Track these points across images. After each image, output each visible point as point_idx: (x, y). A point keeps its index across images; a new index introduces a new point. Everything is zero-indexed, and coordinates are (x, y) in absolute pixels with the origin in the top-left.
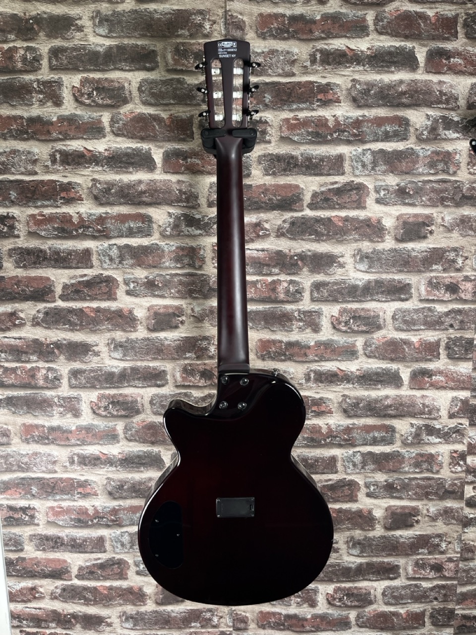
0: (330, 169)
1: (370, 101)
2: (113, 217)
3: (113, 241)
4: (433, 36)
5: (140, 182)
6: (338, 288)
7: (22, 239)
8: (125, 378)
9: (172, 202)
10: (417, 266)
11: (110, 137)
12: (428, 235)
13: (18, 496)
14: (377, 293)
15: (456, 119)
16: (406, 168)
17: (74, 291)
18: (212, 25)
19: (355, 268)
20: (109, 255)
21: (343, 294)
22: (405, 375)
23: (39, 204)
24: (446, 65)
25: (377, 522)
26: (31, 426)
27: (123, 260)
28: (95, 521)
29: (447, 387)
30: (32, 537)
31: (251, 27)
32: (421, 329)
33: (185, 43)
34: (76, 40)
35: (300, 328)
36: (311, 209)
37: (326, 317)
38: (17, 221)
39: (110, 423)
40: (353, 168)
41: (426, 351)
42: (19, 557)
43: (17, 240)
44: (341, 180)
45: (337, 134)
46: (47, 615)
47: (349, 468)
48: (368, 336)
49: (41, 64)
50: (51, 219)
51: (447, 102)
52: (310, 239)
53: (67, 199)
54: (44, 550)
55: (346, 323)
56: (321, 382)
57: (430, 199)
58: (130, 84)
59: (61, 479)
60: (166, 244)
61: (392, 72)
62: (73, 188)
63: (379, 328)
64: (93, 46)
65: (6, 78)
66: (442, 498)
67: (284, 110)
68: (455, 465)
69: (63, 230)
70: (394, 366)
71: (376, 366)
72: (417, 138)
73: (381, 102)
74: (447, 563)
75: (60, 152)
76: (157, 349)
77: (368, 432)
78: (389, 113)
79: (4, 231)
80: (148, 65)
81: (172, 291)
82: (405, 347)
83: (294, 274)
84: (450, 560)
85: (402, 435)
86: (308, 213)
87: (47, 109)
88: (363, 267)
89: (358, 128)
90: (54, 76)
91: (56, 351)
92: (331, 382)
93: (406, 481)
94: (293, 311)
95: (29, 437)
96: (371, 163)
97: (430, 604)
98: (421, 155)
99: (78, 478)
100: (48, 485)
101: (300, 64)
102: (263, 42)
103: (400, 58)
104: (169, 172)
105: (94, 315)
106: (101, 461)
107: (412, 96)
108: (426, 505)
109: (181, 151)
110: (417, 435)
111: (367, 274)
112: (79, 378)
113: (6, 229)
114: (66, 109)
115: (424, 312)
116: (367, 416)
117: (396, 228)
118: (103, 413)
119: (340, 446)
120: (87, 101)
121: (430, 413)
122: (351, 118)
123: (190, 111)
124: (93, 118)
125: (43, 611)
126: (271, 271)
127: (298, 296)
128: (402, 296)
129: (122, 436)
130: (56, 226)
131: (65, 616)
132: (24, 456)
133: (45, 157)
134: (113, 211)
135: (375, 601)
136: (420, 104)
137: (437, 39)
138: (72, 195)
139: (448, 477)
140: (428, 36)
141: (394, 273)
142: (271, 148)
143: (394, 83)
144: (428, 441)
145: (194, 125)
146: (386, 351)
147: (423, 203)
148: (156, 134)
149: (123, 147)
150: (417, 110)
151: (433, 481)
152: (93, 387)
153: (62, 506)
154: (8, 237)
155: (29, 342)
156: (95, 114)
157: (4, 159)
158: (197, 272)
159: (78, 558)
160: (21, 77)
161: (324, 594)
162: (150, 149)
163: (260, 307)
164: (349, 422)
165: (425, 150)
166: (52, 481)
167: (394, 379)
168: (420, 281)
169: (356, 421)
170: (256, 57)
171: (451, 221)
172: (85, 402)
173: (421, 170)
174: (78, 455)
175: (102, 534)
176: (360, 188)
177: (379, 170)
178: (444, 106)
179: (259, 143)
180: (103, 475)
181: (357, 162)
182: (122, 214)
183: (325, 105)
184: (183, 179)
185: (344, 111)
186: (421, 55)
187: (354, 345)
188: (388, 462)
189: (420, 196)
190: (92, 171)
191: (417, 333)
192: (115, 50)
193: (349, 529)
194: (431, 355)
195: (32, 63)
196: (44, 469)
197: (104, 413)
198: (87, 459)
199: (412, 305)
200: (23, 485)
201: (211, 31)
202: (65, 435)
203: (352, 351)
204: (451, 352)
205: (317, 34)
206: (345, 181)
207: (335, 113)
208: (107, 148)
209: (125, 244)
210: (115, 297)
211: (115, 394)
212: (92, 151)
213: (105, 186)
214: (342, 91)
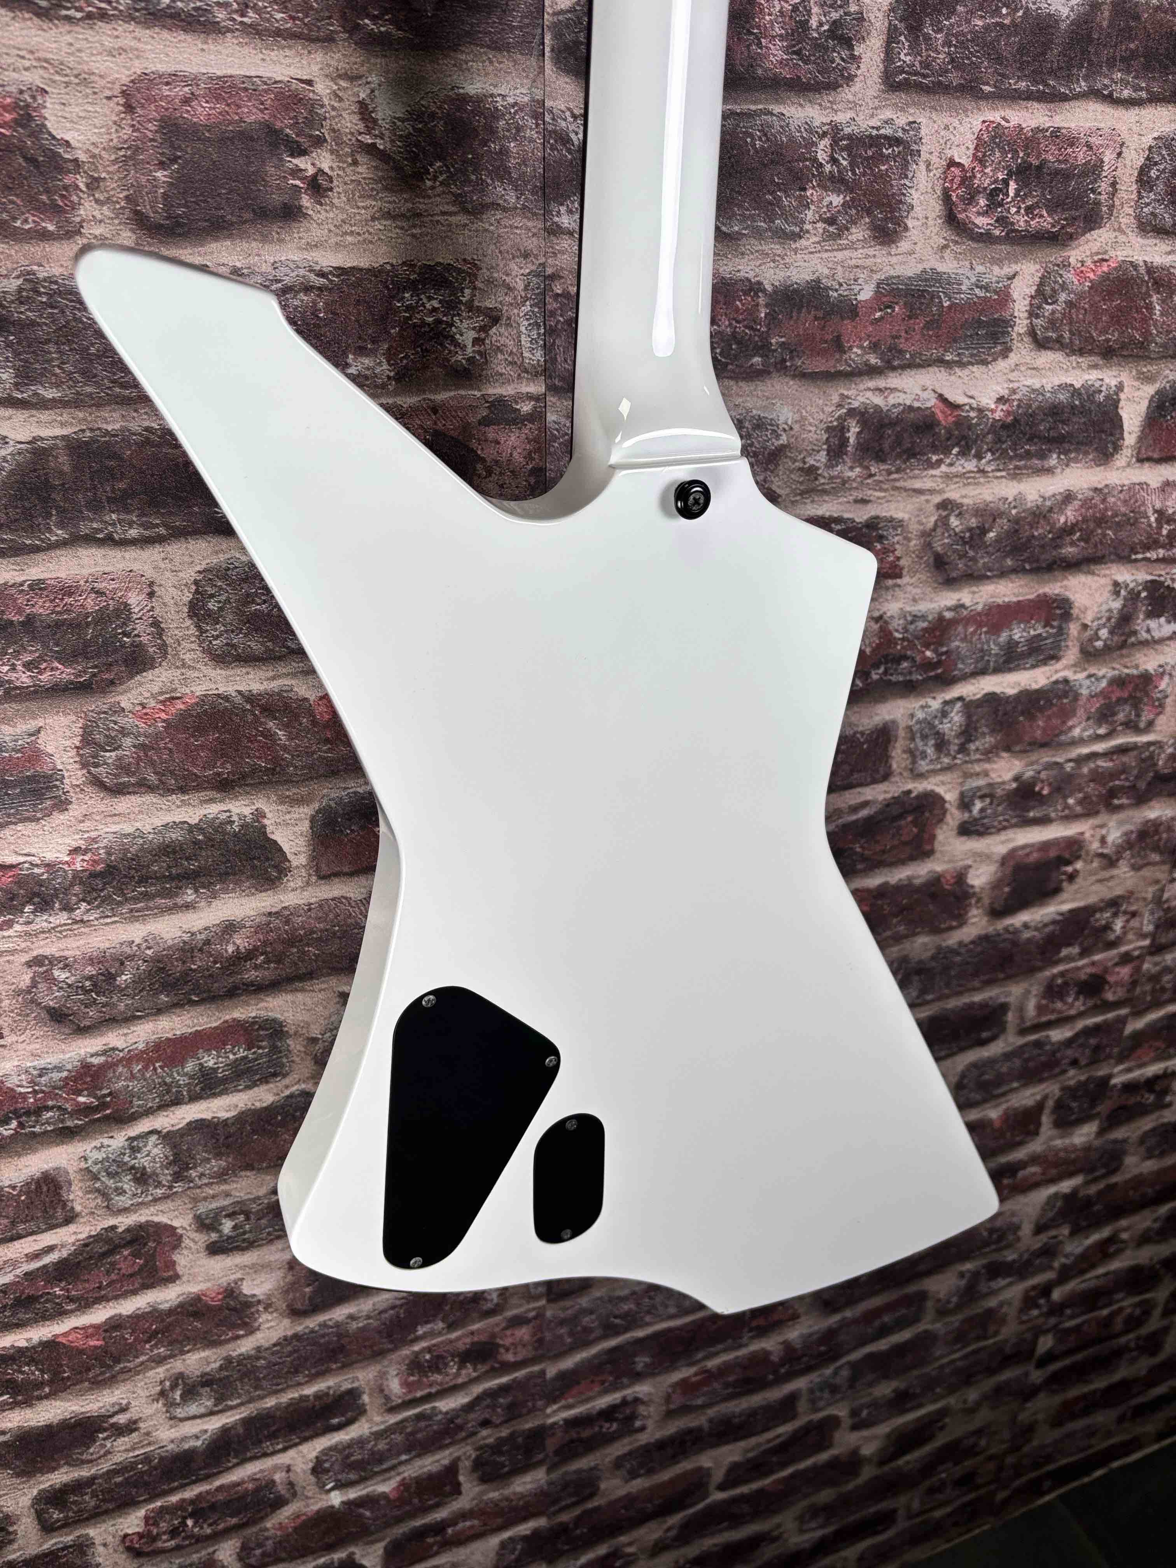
1: (980, 563)
2: (130, 1059)
3: (143, 1126)
5: (230, 928)
8: (228, 1450)
10: (1028, 962)
11: (85, 803)
12: (1065, 884)
16: (1044, 731)
20: (132, 1168)
27: (188, 1169)
29: (1042, 1181)
32: (1011, 1090)
40: (914, 756)
41: (1013, 1129)
44: (879, 794)
45: (881, 671)
61: (1050, 471)
66: (994, 1372)
68: (1029, 1309)
72: (1081, 650)
73: (1009, 562)
76: (326, 1350)
77: (870, 1321)
78: (1024, 591)
85: (939, 1300)
89: (938, 644)
93: (934, 1372)
96: (958, 736)
98: (1084, 692)
103: (1078, 424)
104: (336, 875)
105: (99, 1343)
107: (1087, 537)
108: (963, 1395)
110: (969, 1289)
112: (75, 1502)
115: (1024, 1053)
117: (996, 885)
118: (166, 1545)
119: (808, 1370)
121: (1000, 1239)
122: (923, 617)
128: (984, 1035)
134: (131, 1039)
136: (1103, 557)
139: (1013, 1335)
140: (1165, 345)
141: (974, 990)
143: (1049, 503)
144: (987, 1291)
147: (1067, 812)
148: (276, 761)
149: (148, 828)
150: (1092, 573)
151: (983, 1351)
152: (128, 1504)
156: (8, 729)
162: (259, 814)
164: (833, 1320)
165: (1095, 680)
168: (1029, 992)
171: (1120, 840)
172: (105, 1545)
173: (1076, 732)
176: (924, 807)
177: (977, 750)
178: (1162, 553)
181: (924, 737)
182: (168, 1039)
185: (906, 602)
186: (1134, 410)
188: (903, 1357)
189: (1064, 796)
190: (27, 935)
191: (1003, 1099)
194: (1023, 1134)
197: (170, 1544)
199: (1002, 1046)
204: (1062, 1114)
205: (856, 354)
206: (889, 796)
207: (885, 609)
208: (82, 844)
209: (188, 1124)
210: (171, 1273)
211: (201, 1493)
212: (12, 867)
213: (90, 970)
214: (909, 540)
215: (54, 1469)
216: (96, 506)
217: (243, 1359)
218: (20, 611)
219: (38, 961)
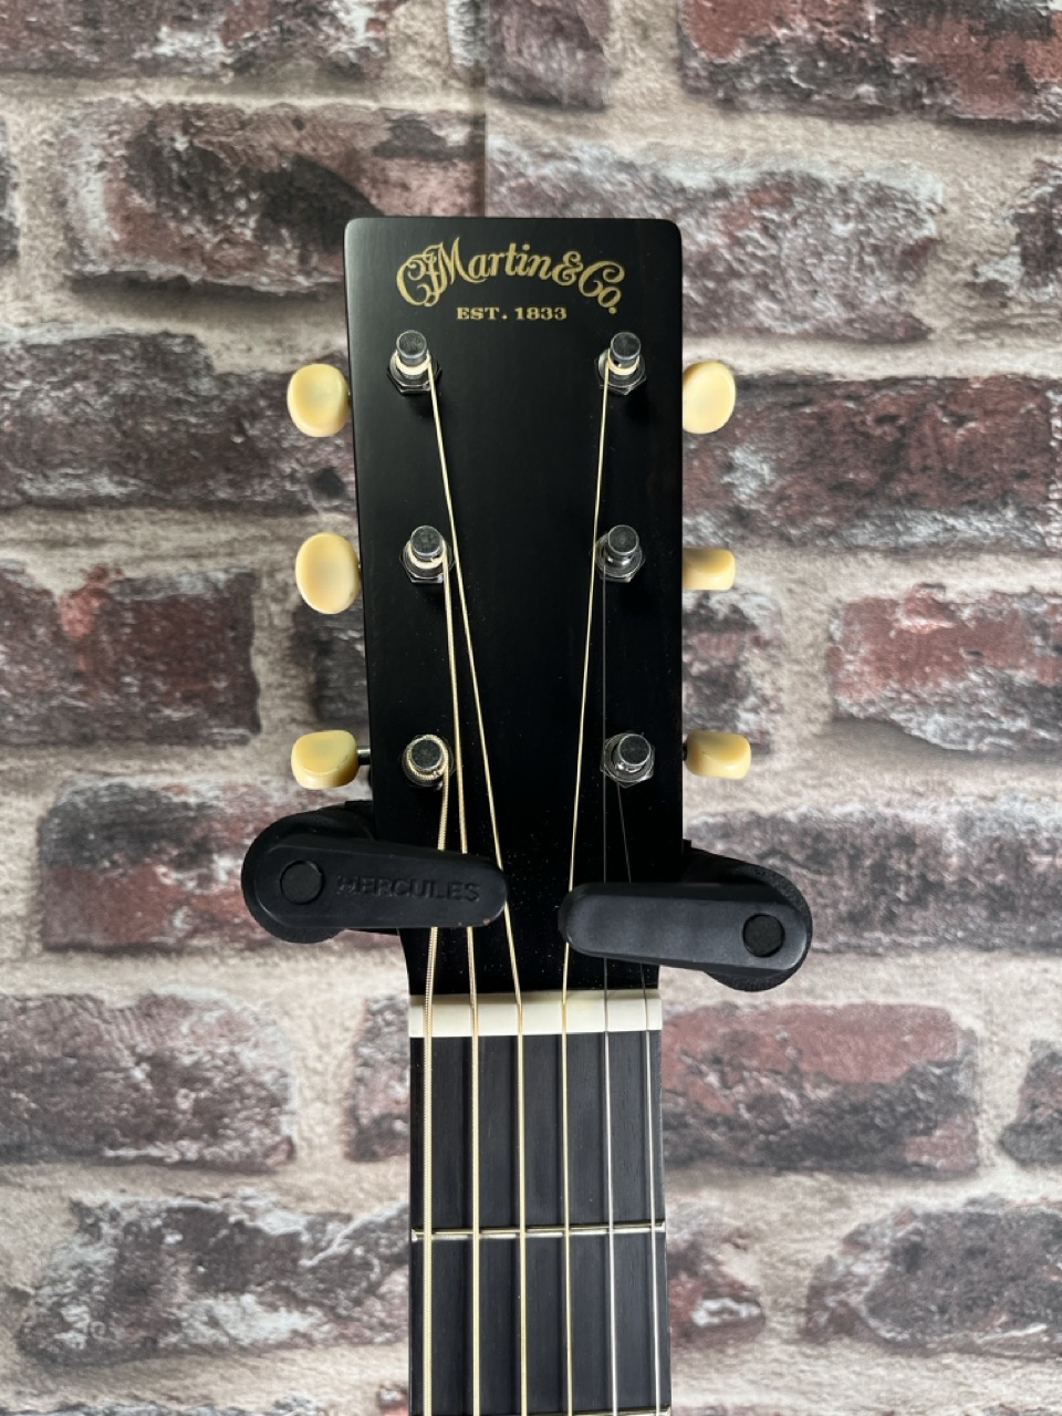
9: (100, 1138)
31: (644, 31)
33: (198, 112)
36: (1024, 1163)
52: (1013, 1344)
67: (853, 549)
101: (955, 269)
102: (721, 125)
109: (171, 808)
123: (231, 548)
142: (769, 787)
145: (260, 639)
184: (183, 991)
201: (384, 44)
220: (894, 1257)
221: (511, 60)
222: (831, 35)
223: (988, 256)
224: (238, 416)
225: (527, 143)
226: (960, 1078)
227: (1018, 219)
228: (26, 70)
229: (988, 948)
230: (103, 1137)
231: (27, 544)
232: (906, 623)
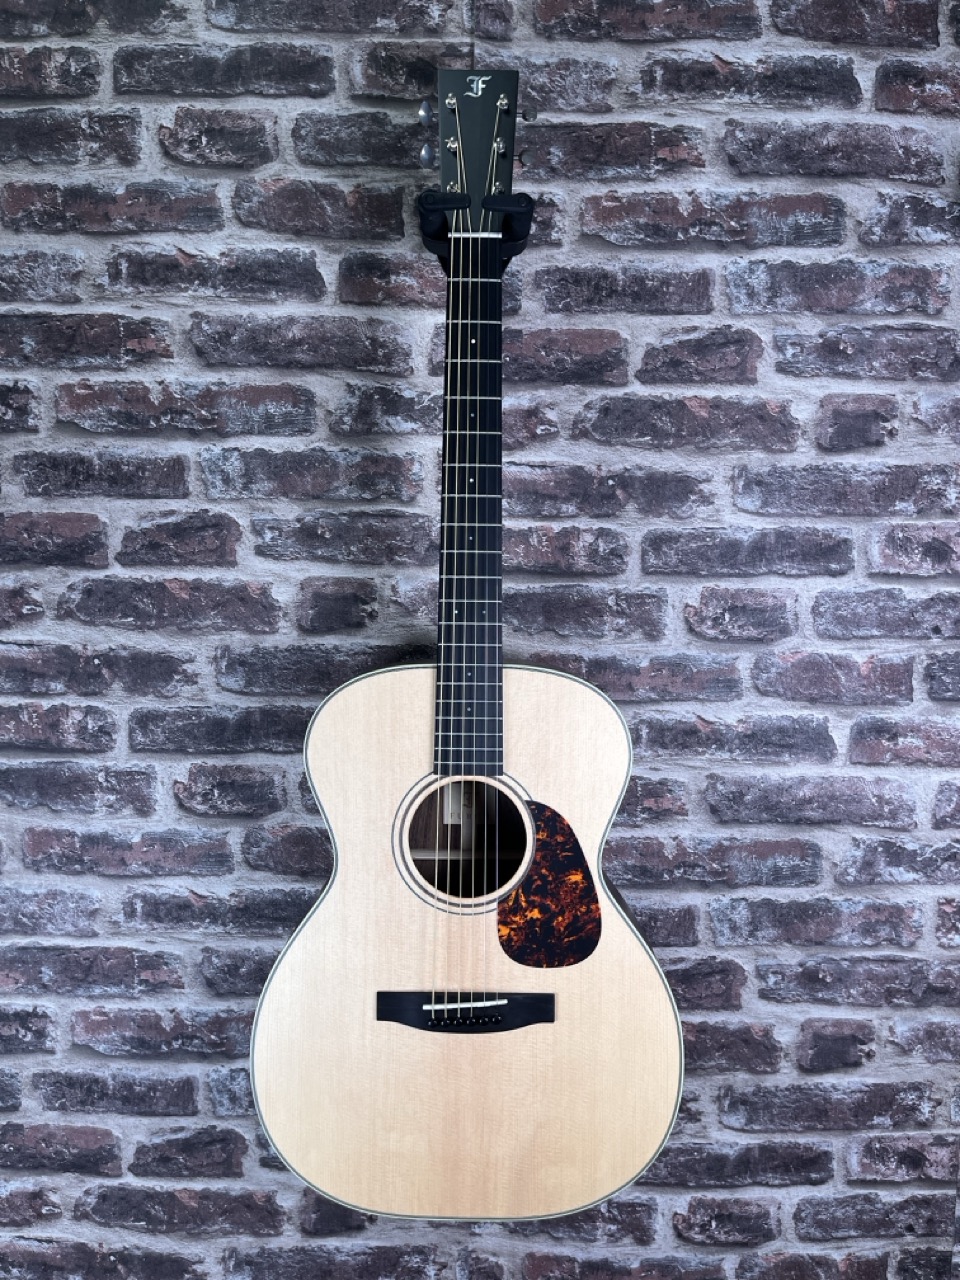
0: (682, 301)
1: (763, 165)
2: (231, 393)
3: (231, 443)
4: (889, 39)
5: (291, 321)
6: (699, 547)
7: (42, 435)
8: (248, 732)
10: (863, 504)
11: (231, 228)
12: (886, 439)
13: (12, 986)
14: (781, 559)
15: (939, 204)
16: (839, 300)
17: (147, 546)
18: (445, 10)
19: (735, 505)
20: (222, 471)
21: (709, 560)
22: (840, 733)
23: (82, 362)
24: (916, 97)
25: (782, 1054)
26: (46, 833)
27: (251, 483)
28: (176, 1045)
29: (929, 760)
30: (38, 1079)
31: (523, 16)
32: (873, 637)
33: (389, 44)
34: (169, 35)
35: (620, 630)
36: (643, 383)
37: (673, 606)
38: (34, 397)
39: (215, 830)
40: (730, 299)
41: (883, 683)
42: (9, 1124)
43: (32, 437)
44: (705, 323)
45: (697, 229)
46: (65, 1256)
47: (723, 935)
48: (763, 649)
49: (98, 83)
50: (104, 394)
51: (920, 169)
52: (640, 443)
53: (140, 354)
54: (63, 1108)
55: (715, 620)
56: (664, 746)
57: (890, 364)
58: (276, 123)
59: (105, 950)
60: (343, 450)
61: (808, 108)
62: (153, 331)
63: (785, 631)
64: (203, 48)
65: (25, 109)
66: (920, 1004)
67: (588, 180)
68: (949, 931)
69: (128, 418)
70: (816, 714)
71: (780, 714)
72: (860, 240)
73: (786, 166)
74: (934, 1149)
75: (129, 257)
76: (318, 671)
77: (762, 856)
78: (803, 189)
79: (7, 418)
80: (313, 86)
81: (352, 548)
82: (839, 673)
83: (607, 516)
84: (940, 1141)
85: (835, 865)
86: (639, 390)
87: (105, 171)
88: (751, 502)
89: (739, 218)
90: (123, 106)
91: (104, 671)
92: (684, 746)
93: (845, 964)
94: (604, 595)
95: (40, 857)
96: (766, 290)
97: (899, 1240)
98: (870, 274)
99: (142, 948)
100: (78, 963)
101: (621, 88)
102: (548, 45)
103: (823, 80)
104: (351, 302)
105: (187, 597)
106: (193, 912)
107: (848, 157)
108: (887, 1018)
109: (378, 259)
110: (867, 865)
111: (760, 519)
112: (152, 731)
113: (10, 415)
114: (145, 171)
115: (878, 600)
116: (761, 822)
117: (819, 423)
118: (199, 807)
119: (703, 886)
120: (188, 157)
121: (893, 816)
122: (726, 197)
123: (397, 179)
124: (198, 190)
125: (55, 1245)
126: (559, 510)
127: (615, 562)
128: (833, 566)
129: (238, 857)
130: (114, 408)
131: (105, 1257)
132: (27, 898)
133: (97, 267)
134: (234, 379)
135: (780, 1232)
136: (865, 173)
137: (897, 45)
138: (151, 346)
139: (935, 958)
140: (880, 38)
141: (814, 516)
142: (561, 257)
143: (811, 130)
144: (889, 878)
145: (405, 208)
146: (800, 681)
147: (874, 373)
148: (326, 224)
149: (258, 250)
150: (859, 184)
151: (902, 965)
152: (181, 751)
153: (106, 1010)
154: (14, 431)
155: (48, 652)
156: (203, 181)
157: (11, 270)
158: (404, 509)
159: (137, 1127)
160: (57, 107)
161: (669, 1216)
162: (313, 254)
163: (536, 586)
164: (722, 834)
165: (876, 266)
166: (86, 954)
167: (816, 742)
168: (870, 536)
169: (736, 832)
170: (532, 73)
171: (933, 411)
172: (163, 783)
173: (868, 305)
174: (144, 898)
175: (189, 1074)
176: (743, 341)
177: (783, 305)
178: (915, 177)
179: (536, 246)
180: (196, 942)
181: (737, 286)
182: (252, 387)
183: (671, 170)
184: (381, 317)
185: (710, 184)
186: (866, 76)
187: (733, 669)
188: (805, 922)
189: (869, 359)
190: (194, 298)
191: (865, 644)
192: (248, 56)
193: (722, 1070)
194: (894, 692)
195: (81, 80)
196: (70, 928)
197: (202, 808)
198: (162, 907)
199: (853, 584)
200: (25, 965)
201: (444, 22)
202: (118, 853)
203: (729, 681)
204: (935, 687)
205: (656, 31)
206: (714, 326)
207: (693, 187)
208: (226, 251)
209: (256, 449)
210: (232, 559)
211: (226, 766)
212: (194, 256)
213: (219, 328)
214: (707, 143)
215: (145, 694)
216: (258, 77)
217: (266, 652)
218: (219, 124)
219: (195, 315)
220: (600, 412)
221: (482, 26)
222: (582, 14)
223: (631, 84)
224: (400, 138)
225: (487, 51)
226: (623, 354)
227: (641, 72)
228: (338, 31)
229: (632, 312)
230: (356, 362)
231: (337, 176)
232: (605, 204)
